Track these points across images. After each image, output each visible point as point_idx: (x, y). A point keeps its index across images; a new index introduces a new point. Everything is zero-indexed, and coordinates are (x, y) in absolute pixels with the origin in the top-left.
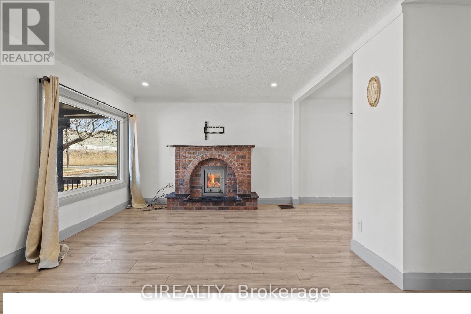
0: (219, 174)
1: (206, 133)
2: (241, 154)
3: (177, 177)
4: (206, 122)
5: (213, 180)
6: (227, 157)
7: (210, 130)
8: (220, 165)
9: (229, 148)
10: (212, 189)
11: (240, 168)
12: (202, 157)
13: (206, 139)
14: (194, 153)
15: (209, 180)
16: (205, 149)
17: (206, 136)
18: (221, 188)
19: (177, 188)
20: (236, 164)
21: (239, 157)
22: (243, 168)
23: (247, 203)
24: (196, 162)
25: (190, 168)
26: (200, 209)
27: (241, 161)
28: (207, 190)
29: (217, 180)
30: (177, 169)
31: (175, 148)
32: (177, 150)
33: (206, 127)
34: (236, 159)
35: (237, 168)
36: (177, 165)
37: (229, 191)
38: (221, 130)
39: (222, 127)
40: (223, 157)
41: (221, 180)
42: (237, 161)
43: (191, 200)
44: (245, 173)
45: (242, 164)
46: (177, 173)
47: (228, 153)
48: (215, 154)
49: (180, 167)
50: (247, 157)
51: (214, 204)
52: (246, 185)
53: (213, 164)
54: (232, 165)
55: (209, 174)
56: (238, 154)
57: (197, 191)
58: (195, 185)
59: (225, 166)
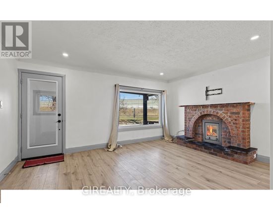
0: (216, 127)
1: (207, 95)
2: (235, 110)
3: (185, 125)
4: (207, 87)
5: (211, 131)
6: (221, 113)
7: (210, 93)
8: (217, 120)
9: (222, 106)
10: (210, 137)
11: (233, 123)
12: (201, 113)
13: (207, 100)
14: (195, 110)
15: (209, 130)
16: (203, 107)
17: (207, 98)
18: (218, 138)
19: (185, 133)
20: (230, 120)
21: (233, 113)
22: (236, 124)
23: (236, 156)
24: (196, 117)
25: (193, 120)
26: (195, 149)
27: (234, 116)
28: (207, 137)
29: (214, 131)
30: (185, 120)
31: (184, 107)
32: (185, 108)
33: (207, 91)
34: (229, 114)
35: (230, 123)
36: (185, 118)
37: (225, 141)
38: (220, 91)
39: (221, 89)
40: (217, 113)
41: (218, 132)
42: (230, 117)
43: (192, 142)
44: (239, 128)
45: (236, 120)
46: (185, 123)
47: (221, 111)
48: (210, 111)
49: (187, 119)
50: (241, 113)
51: (205, 149)
52: (241, 139)
53: (211, 118)
54: (225, 120)
55: (208, 125)
56: (232, 111)
57: (199, 137)
58: (197, 132)
59: (220, 121)
